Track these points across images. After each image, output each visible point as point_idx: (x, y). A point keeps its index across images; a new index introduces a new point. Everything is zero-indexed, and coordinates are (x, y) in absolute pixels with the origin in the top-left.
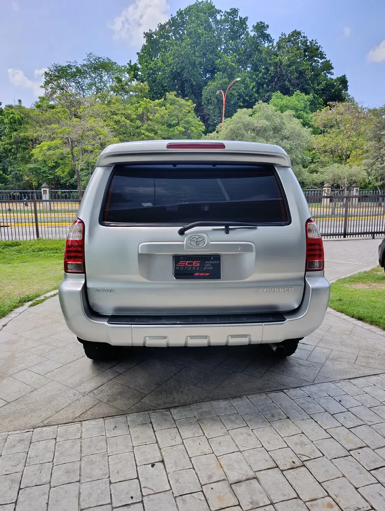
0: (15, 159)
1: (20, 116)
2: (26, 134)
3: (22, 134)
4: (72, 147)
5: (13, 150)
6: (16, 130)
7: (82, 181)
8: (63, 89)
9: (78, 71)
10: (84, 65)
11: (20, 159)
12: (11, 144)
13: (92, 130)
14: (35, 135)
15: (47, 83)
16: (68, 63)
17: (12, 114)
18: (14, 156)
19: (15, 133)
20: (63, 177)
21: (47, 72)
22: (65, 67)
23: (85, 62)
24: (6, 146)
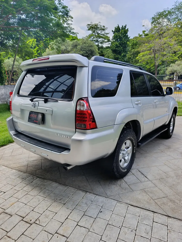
0: (132, 62)
1: (136, 41)
2: (138, 50)
3: (136, 50)
4: (155, 54)
5: (132, 58)
6: (134, 48)
7: (161, 70)
8: (160, 24)
9: (169, 12)
10: (173, 9)
11: (134, 61)
12: (131, 55)
13: (165, 44)
14: (141, 49)
15: (152, 23)
16: (164, 10)
17: (133, 41)
18: (132, 61)
19: (133, 50)
20: (152, 69)
21: (153, 17)
22: (162, 12)
23: (173, 7)
24: (129, 56)
